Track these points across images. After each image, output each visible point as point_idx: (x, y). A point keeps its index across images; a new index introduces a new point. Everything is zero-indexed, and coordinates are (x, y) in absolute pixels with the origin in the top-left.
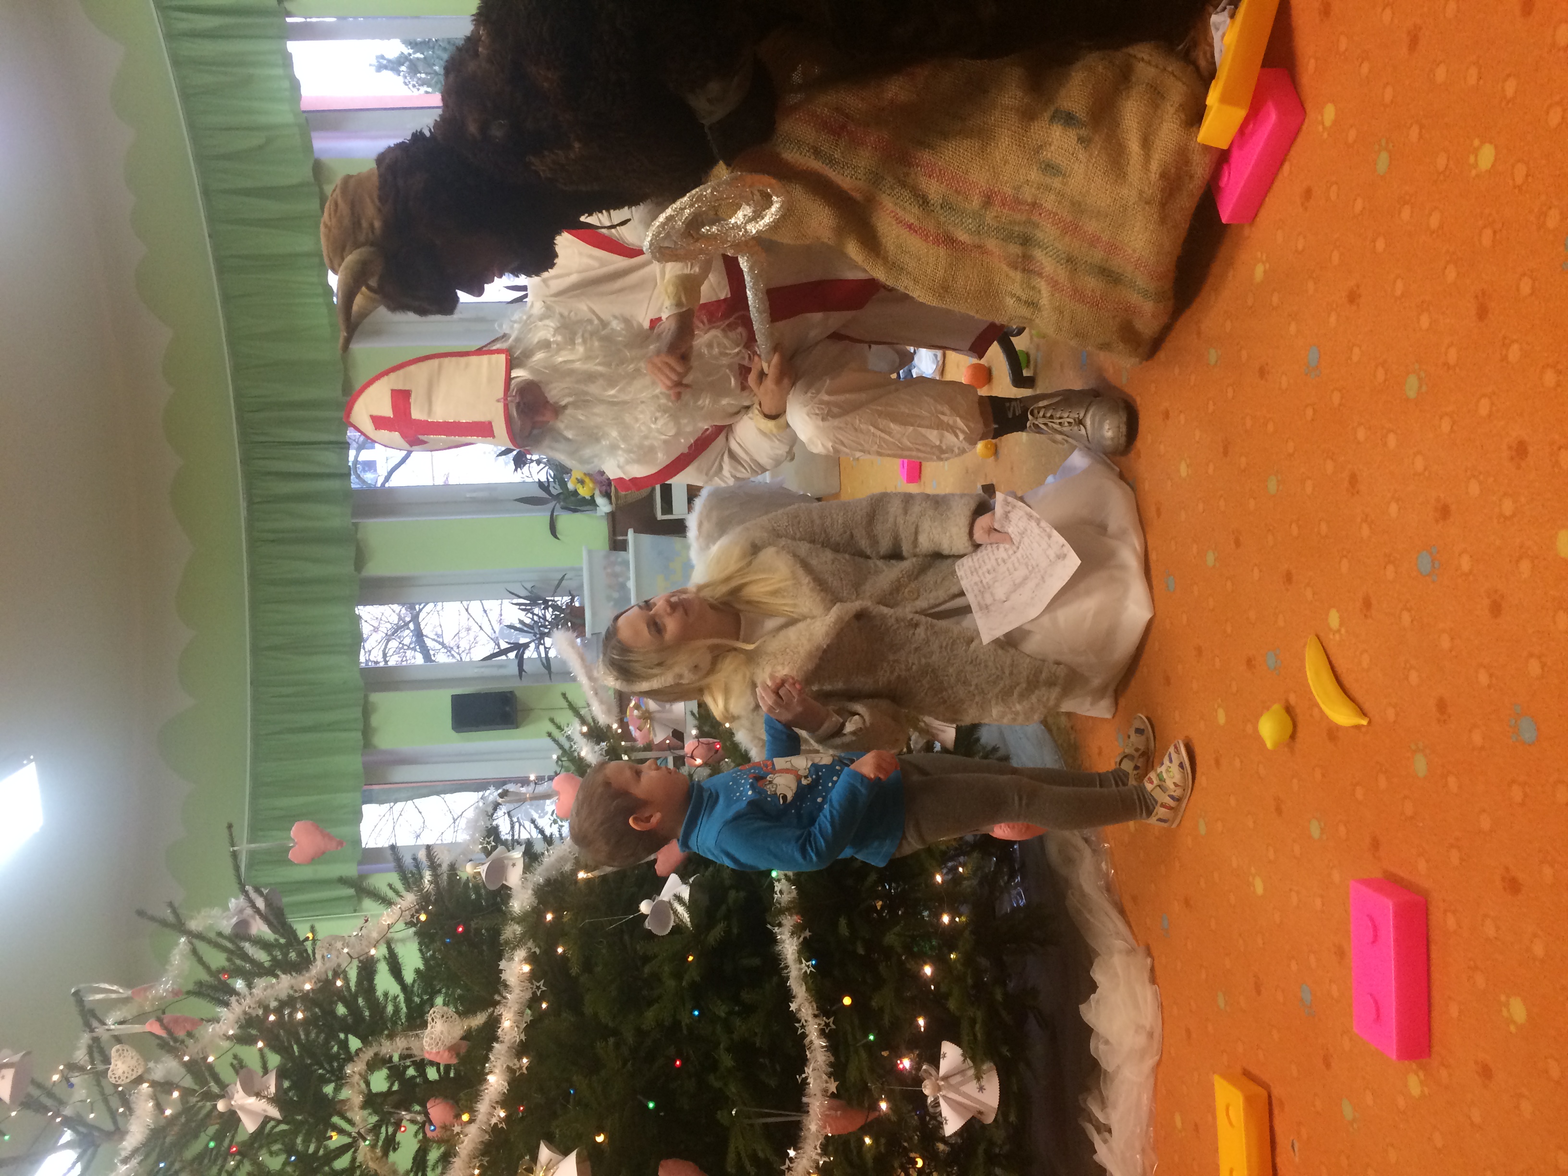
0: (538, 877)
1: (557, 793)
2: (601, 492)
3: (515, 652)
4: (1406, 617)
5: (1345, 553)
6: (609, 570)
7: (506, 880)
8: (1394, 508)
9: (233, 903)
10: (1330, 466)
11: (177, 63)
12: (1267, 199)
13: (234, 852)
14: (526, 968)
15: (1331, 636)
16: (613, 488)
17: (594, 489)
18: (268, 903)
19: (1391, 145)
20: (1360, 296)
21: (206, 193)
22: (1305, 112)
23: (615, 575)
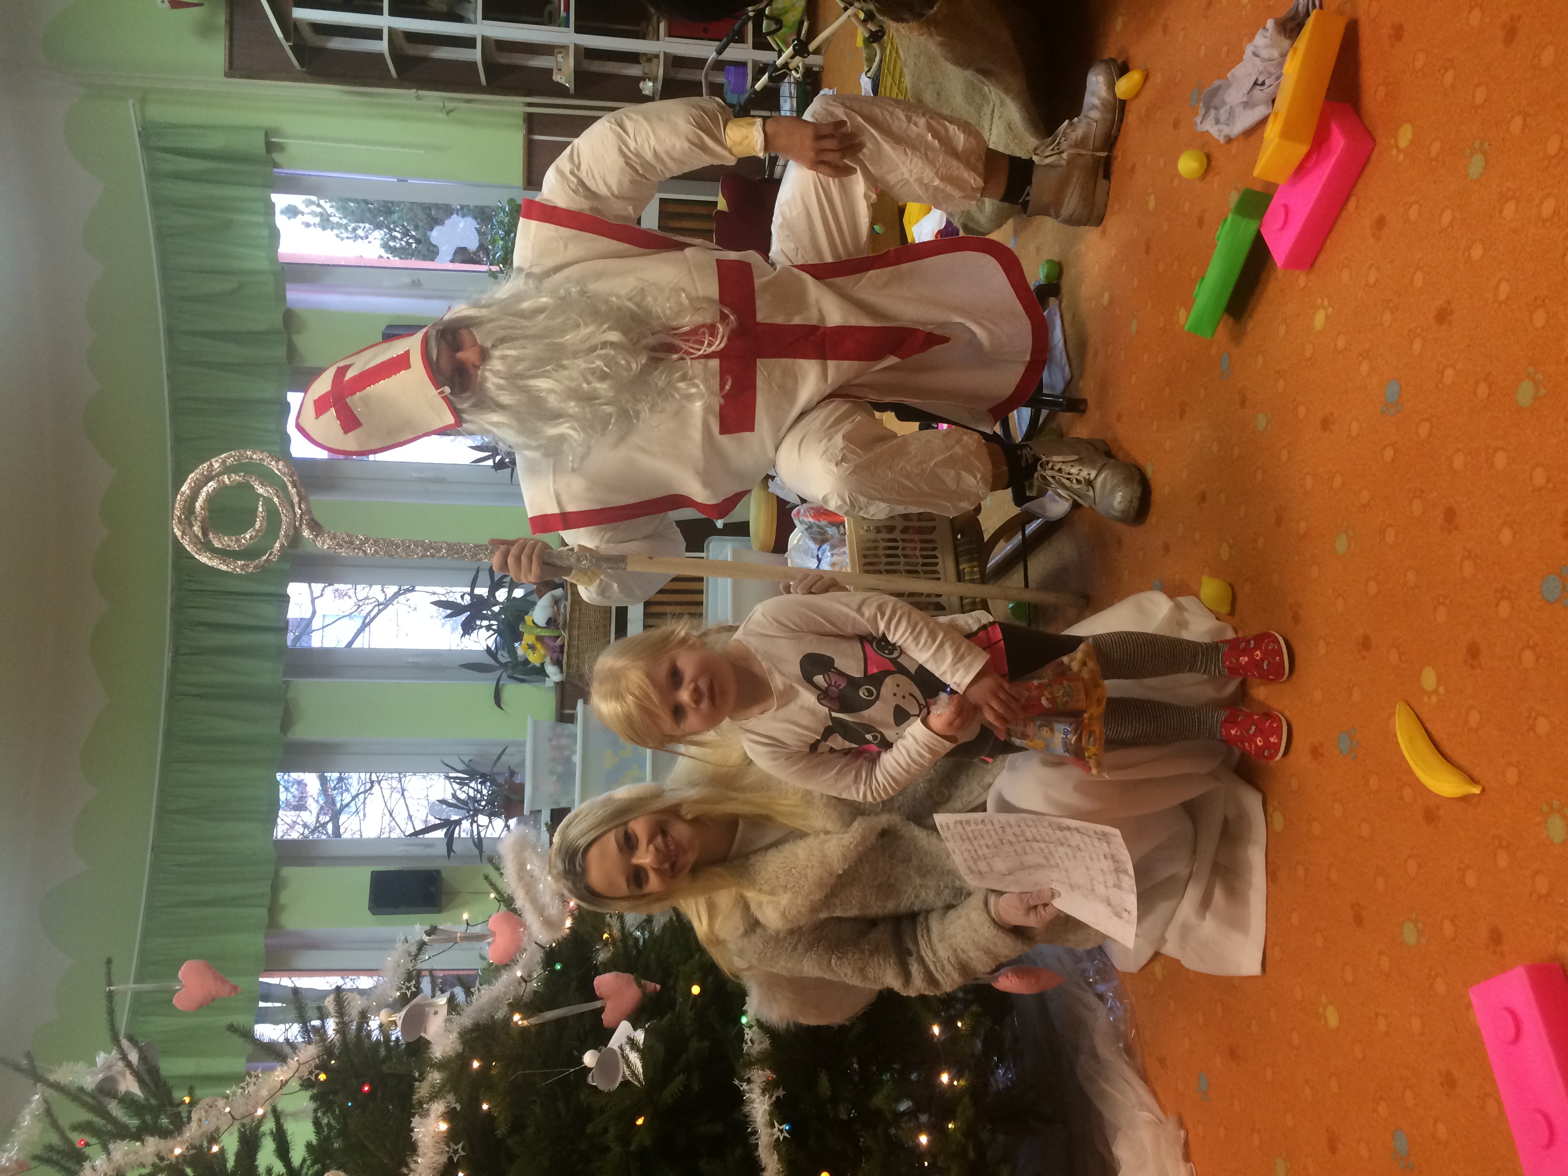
0: (466, 1020)
1: (493, 934)
2: (551, 659)
3: (445, 830)
4: (1528, 657)
5: (1441, 600)
6: (555, 742)
7: (425, 1032)
8: (1506, 536)
9: (101, 1058)
10: (1417, 507)
11: (156, 202)
12: (1328, 242)
13: (110, 991)
14: (443, 1126)
15: (1426, 699)
16: (565, 656)
17: (545, 656)
18: (143, 1058)
19: (1486, 146)
20: (1452, 312)
21: (170, 332)
22: (1374, 140)
23: (560, 748)
